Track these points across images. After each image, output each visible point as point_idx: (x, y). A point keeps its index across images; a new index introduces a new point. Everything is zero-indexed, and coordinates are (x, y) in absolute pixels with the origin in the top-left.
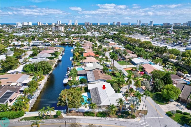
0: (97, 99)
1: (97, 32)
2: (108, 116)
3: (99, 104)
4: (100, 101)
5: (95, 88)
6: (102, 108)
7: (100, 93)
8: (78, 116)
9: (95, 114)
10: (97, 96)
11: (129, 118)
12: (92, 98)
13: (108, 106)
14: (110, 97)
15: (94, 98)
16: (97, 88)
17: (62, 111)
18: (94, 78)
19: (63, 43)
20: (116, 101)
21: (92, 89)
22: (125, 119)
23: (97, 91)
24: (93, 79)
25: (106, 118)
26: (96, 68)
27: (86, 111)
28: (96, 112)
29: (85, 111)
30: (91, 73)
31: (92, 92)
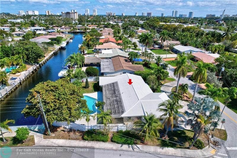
0: (115, 103)
1: (122, 21)
2: (139, 141)
3: (119, 113)
4: (122, 107)
5: (113, 83)
6: (126, 123)
7: (121, 92)
8: (69, 139)
9: (110, 136)
10: (116, 97)
11: (188, 148)
12: (105, 101)
13: (139, 118)
14: (142, 99)
15: (108, 102)
16: (116, 83)
17: (37, 128)
18: (113, 68)
19: (74, 31)
20: (159, 107)
21: (108, 85)
22: (179, 150)
23: (117, 89)
24: (111, 70)
25: (135, 146)
26: (117, 55)
27: (89, 128)
28: (112, 131)
29: (87, 128)
30: (107, 62)
31: (105, 90)
